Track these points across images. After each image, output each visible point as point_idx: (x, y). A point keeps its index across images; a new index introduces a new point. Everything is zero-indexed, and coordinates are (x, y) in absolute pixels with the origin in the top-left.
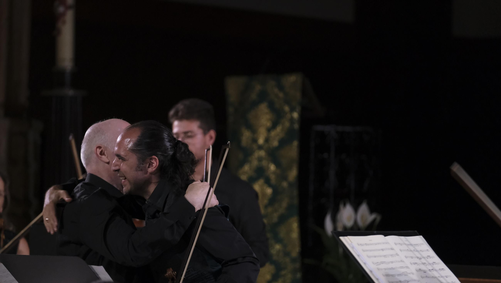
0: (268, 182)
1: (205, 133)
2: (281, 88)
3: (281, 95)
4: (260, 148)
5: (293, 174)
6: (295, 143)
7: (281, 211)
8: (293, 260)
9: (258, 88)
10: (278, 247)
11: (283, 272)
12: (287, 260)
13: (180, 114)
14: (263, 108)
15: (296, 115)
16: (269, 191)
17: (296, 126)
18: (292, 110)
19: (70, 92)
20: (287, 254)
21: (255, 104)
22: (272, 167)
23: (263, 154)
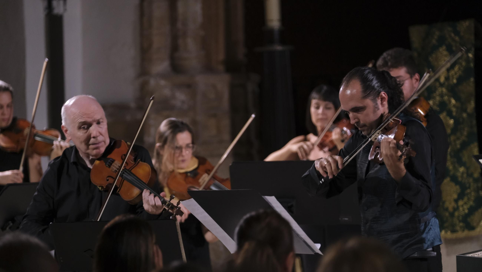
0: (450, 114)
1: (411, 77)
2: (457, 33)
3: (457, 38)
4: (442, 85)
5: (471, 106)
6: (472, 79)
7: (463, 138)
8: (476, 180)
9: (437, 34)
10: (462, 169)
11: (468, 191)
12: (471, 180)
13: (389, 64)
14: (443, 50)
15: (470, 55)
16: (452, 122)
17: (472, 65)
18: (468, 51)
19: (279, 48)
20: (470, 175)
21: (435, 48)
22: (453, 101)
23: (444, 90)
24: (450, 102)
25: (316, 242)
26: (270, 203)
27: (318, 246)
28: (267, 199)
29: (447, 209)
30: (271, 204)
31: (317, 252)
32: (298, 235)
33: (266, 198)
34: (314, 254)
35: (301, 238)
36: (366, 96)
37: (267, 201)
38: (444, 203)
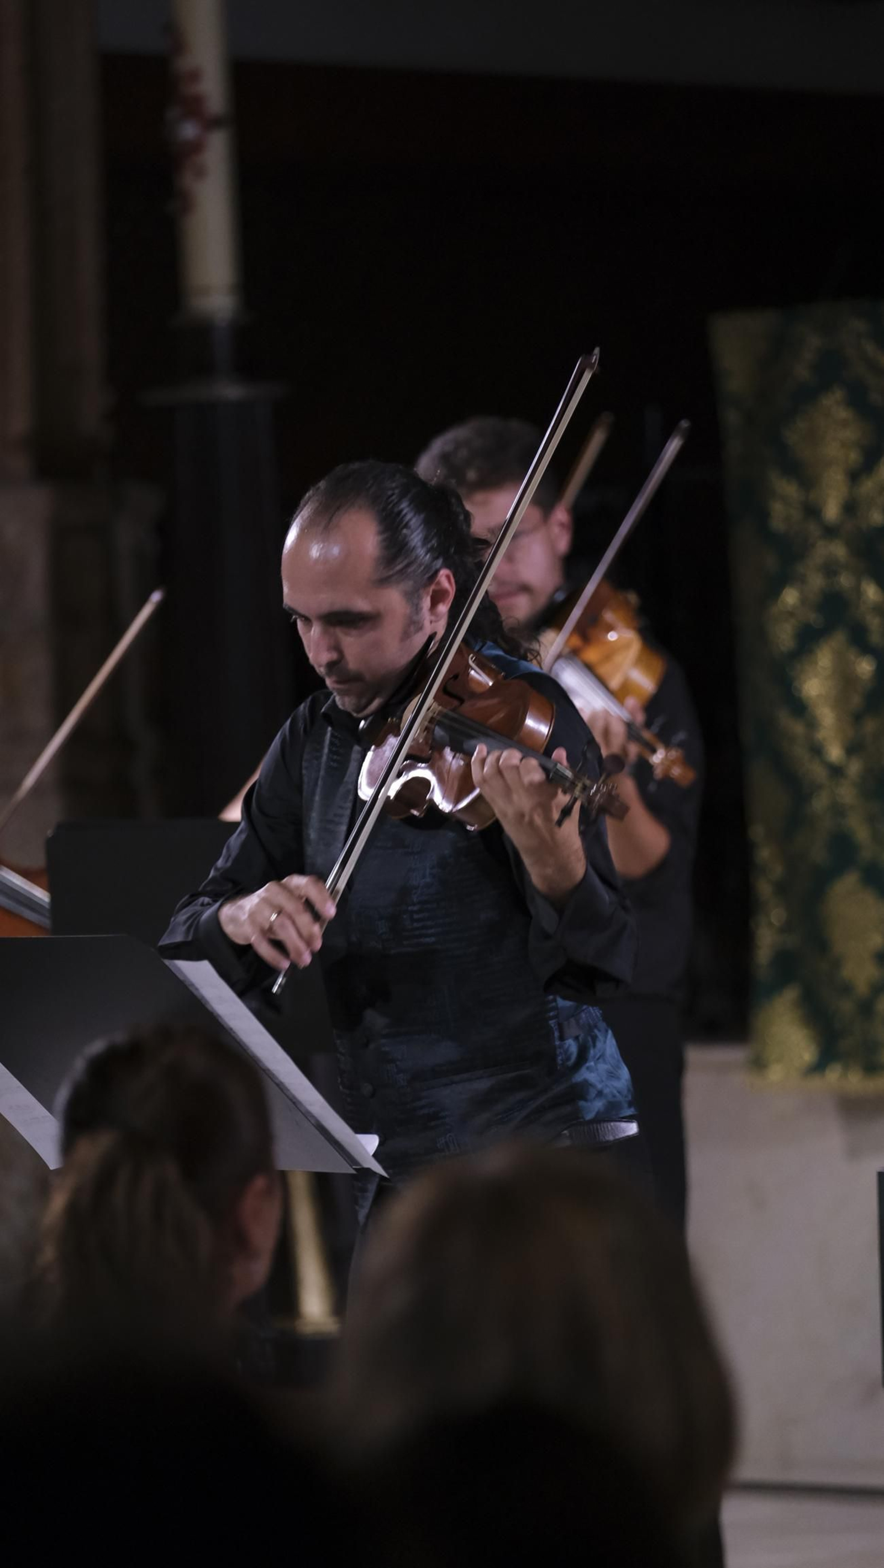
0: (860, 640)
1: (545, 519)
4: (830, 532)
14: (835, 405)
16: (867, 667)
21: (807, 396)
22: (872, 592)
23: (839, 550)
24: (858, 591)
25: (360, 1127)
26: (193, 985)
27: (371, 1143)
28: (182, 972)
29: (846, 989)
30: (197, 989)
31: (366, 1166)
32: (295, 1103)
33: (179, 969)
34: (354, 1172)
35: (307, 1115)
36: (390, 577)
37: (181, 978)
38: (837, 964)
